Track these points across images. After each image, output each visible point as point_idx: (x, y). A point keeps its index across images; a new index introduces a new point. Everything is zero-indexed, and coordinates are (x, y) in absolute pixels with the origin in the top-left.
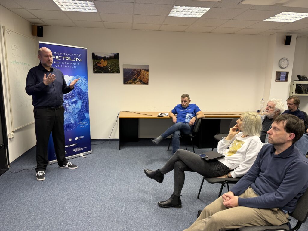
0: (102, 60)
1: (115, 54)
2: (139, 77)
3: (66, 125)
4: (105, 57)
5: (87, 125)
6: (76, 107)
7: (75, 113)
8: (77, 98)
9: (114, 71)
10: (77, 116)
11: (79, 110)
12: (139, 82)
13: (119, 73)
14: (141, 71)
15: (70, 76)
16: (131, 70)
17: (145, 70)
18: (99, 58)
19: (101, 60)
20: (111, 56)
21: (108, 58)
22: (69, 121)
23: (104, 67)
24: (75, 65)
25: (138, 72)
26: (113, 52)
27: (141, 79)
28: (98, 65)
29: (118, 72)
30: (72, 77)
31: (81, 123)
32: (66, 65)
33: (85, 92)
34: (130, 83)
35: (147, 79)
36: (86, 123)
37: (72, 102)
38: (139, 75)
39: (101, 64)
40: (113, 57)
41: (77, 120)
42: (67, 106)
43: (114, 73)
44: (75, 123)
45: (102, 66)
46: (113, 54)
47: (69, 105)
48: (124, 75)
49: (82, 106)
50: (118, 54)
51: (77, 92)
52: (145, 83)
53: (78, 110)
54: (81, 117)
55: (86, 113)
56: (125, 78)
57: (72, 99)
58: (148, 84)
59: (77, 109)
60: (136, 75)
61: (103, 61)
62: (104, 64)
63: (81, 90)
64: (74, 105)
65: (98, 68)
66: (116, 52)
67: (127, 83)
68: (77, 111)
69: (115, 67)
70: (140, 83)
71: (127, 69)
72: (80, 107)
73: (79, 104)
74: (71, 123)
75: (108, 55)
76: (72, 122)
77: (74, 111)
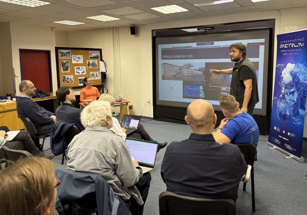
3: (283, 114)
5: (299, 123)
6: (293, 99)
8: (295, 88)
10: (292, 109)
11: (295, 103)
15: (292, 64)
22: (286, 111)
24: (298, 51)
30: (294, 65)
31: (294, 118)
32: (291, 52)
33: (303, 83)
36: (299, 121)
37: (290, 92)
41: (292, 114)
42: (286, 96)
44: (290, 116)
47: (287, 94)
49: (297, 99)
51: (296, 82)
54: (295, 111)
55: (300, 108)
57: (291, 88)
59: (293, 101)
63: (299, 80)
64: (291, 96)
68: (293, 103)
72: (295, 100)
73: (295, 96)
74: (287, 115)
77: (291, 103)
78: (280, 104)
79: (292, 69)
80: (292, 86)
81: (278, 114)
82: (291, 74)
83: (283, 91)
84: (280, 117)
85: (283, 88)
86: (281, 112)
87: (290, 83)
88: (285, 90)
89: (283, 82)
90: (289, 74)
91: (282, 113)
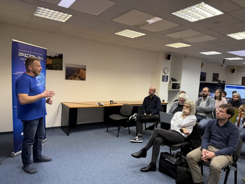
1: (59, 55)
2: (78, 75)
4: (50, 56)
9: (58, 68)
12: (78, 78)
13: (62, 70)
14: (80, 69)
16: (72, 68)
17: (83, 69)
20: (56, 56)
21: (53, 57)
25: (78, 70)
26: (57, 53)
27: (80, 76)
29: (61, 69)
34: (71, 79)
35: (84, 76)
38: (78, 73)
40: (57, 56)
43: (57, 70)
46: (58, 54)
48: (66, 72)
50: (62, 55)
52: (83, 79)
56: (67, 74)
60: (76, 73)
61: (49, 59)
66: (60, 53)
67: (68, 79)
69: (59, 65)
71: (69, 67)
75: (53, 55)
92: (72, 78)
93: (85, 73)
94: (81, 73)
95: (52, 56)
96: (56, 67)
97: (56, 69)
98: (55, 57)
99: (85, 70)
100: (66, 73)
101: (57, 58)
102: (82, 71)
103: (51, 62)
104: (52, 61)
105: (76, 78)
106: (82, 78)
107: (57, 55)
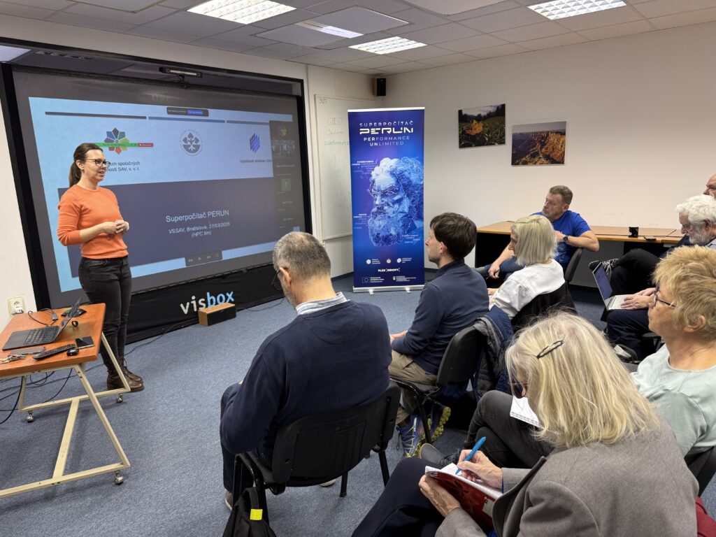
0: (475, 122)
1: (498, 108)
2: (543, 150)
3: (383, 236)
4: (479, 115)
5: (417, 240)
6: (400, 210)
7: (398, 219)
8: (402, 194)
9: (495, 141)
10: (401, 224)
11: (405, 214)
12: (543, 160)
13: (504, 143)
14: (548, 135)
15: (391, 158)
16: (527, 134)
17: (557, 132)
18: (468, 120)
19: (472, 122)
20: (490, 113)
21: (484, 116)
22: (388, 230)
23: (477, 134)
24: (402, 140)
25: (543, 138)
26: (494, 105)
27: (548, 153)
28: (468, 132)
29: (502, 142)
30: (395, 160)
31: (407, 236)
32: (387, 141)
33: (417, 184)
34: (525, 163)
35: (561, 152)
36: (416, 238)
37: (394, 200)
38: (543, 145)
39: (471, 129)
40: (493, 113)
41: (401, 231)
42: (386, 208)
43: (494, 144)
44: (398, 235)
45: (474, 133)
47: (388, 205)
48: (514, 147)
49: (410, 208)
50: (503, 106)
51: (404, 185)
52: (558, 160)
53: (402, 215)
54: (407, 227)
55: (416, 220)
56: (514, 152)
57: (395, 195)
58: (563, 163)
59: (401, 212)
60: (538, 146)
62: (478, 128)
63: (410, 181)
64: (396, 206)
65: (466, 139)
66: (499, 103)
67: (518, 164)
68: (400, 216)
69: (497, 134)
70: (545, 161)
71: (521, 134)
72: (406, 210)
73: (406, 205)
74: (391, 235)
75: (484, 111)
76: (393, 232)
77: (396, 216)
78: (373, 223)
79: (394, 167)
80: (397, 191)
81: (371, 238)
82: (392, 173)
83: (377, 202)
84: (377, 242)
85: (378, 198)
86: (378, 234)
87: (391, 188)
88: (383, 199)
89: (376, 188)
90: (388, 174)
91: (381, 235)
92: (528, 160)
93: (564, 142)
94: (550, 144)
95: (483, 114)
96: (490, 139)
97: (490, 143)
98: (490, 115)
99: (563, 134)
100: (513, 150)
101: (494, 116)
102: (552, 138)
103: (481, 128)
104: (483, 127)
105: (536, 159)
106: (555, 158)
107: (492, 110)
